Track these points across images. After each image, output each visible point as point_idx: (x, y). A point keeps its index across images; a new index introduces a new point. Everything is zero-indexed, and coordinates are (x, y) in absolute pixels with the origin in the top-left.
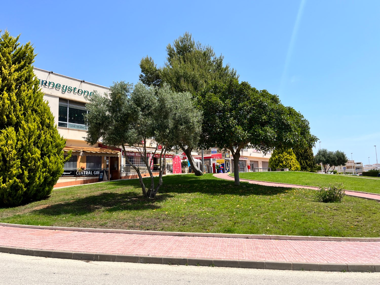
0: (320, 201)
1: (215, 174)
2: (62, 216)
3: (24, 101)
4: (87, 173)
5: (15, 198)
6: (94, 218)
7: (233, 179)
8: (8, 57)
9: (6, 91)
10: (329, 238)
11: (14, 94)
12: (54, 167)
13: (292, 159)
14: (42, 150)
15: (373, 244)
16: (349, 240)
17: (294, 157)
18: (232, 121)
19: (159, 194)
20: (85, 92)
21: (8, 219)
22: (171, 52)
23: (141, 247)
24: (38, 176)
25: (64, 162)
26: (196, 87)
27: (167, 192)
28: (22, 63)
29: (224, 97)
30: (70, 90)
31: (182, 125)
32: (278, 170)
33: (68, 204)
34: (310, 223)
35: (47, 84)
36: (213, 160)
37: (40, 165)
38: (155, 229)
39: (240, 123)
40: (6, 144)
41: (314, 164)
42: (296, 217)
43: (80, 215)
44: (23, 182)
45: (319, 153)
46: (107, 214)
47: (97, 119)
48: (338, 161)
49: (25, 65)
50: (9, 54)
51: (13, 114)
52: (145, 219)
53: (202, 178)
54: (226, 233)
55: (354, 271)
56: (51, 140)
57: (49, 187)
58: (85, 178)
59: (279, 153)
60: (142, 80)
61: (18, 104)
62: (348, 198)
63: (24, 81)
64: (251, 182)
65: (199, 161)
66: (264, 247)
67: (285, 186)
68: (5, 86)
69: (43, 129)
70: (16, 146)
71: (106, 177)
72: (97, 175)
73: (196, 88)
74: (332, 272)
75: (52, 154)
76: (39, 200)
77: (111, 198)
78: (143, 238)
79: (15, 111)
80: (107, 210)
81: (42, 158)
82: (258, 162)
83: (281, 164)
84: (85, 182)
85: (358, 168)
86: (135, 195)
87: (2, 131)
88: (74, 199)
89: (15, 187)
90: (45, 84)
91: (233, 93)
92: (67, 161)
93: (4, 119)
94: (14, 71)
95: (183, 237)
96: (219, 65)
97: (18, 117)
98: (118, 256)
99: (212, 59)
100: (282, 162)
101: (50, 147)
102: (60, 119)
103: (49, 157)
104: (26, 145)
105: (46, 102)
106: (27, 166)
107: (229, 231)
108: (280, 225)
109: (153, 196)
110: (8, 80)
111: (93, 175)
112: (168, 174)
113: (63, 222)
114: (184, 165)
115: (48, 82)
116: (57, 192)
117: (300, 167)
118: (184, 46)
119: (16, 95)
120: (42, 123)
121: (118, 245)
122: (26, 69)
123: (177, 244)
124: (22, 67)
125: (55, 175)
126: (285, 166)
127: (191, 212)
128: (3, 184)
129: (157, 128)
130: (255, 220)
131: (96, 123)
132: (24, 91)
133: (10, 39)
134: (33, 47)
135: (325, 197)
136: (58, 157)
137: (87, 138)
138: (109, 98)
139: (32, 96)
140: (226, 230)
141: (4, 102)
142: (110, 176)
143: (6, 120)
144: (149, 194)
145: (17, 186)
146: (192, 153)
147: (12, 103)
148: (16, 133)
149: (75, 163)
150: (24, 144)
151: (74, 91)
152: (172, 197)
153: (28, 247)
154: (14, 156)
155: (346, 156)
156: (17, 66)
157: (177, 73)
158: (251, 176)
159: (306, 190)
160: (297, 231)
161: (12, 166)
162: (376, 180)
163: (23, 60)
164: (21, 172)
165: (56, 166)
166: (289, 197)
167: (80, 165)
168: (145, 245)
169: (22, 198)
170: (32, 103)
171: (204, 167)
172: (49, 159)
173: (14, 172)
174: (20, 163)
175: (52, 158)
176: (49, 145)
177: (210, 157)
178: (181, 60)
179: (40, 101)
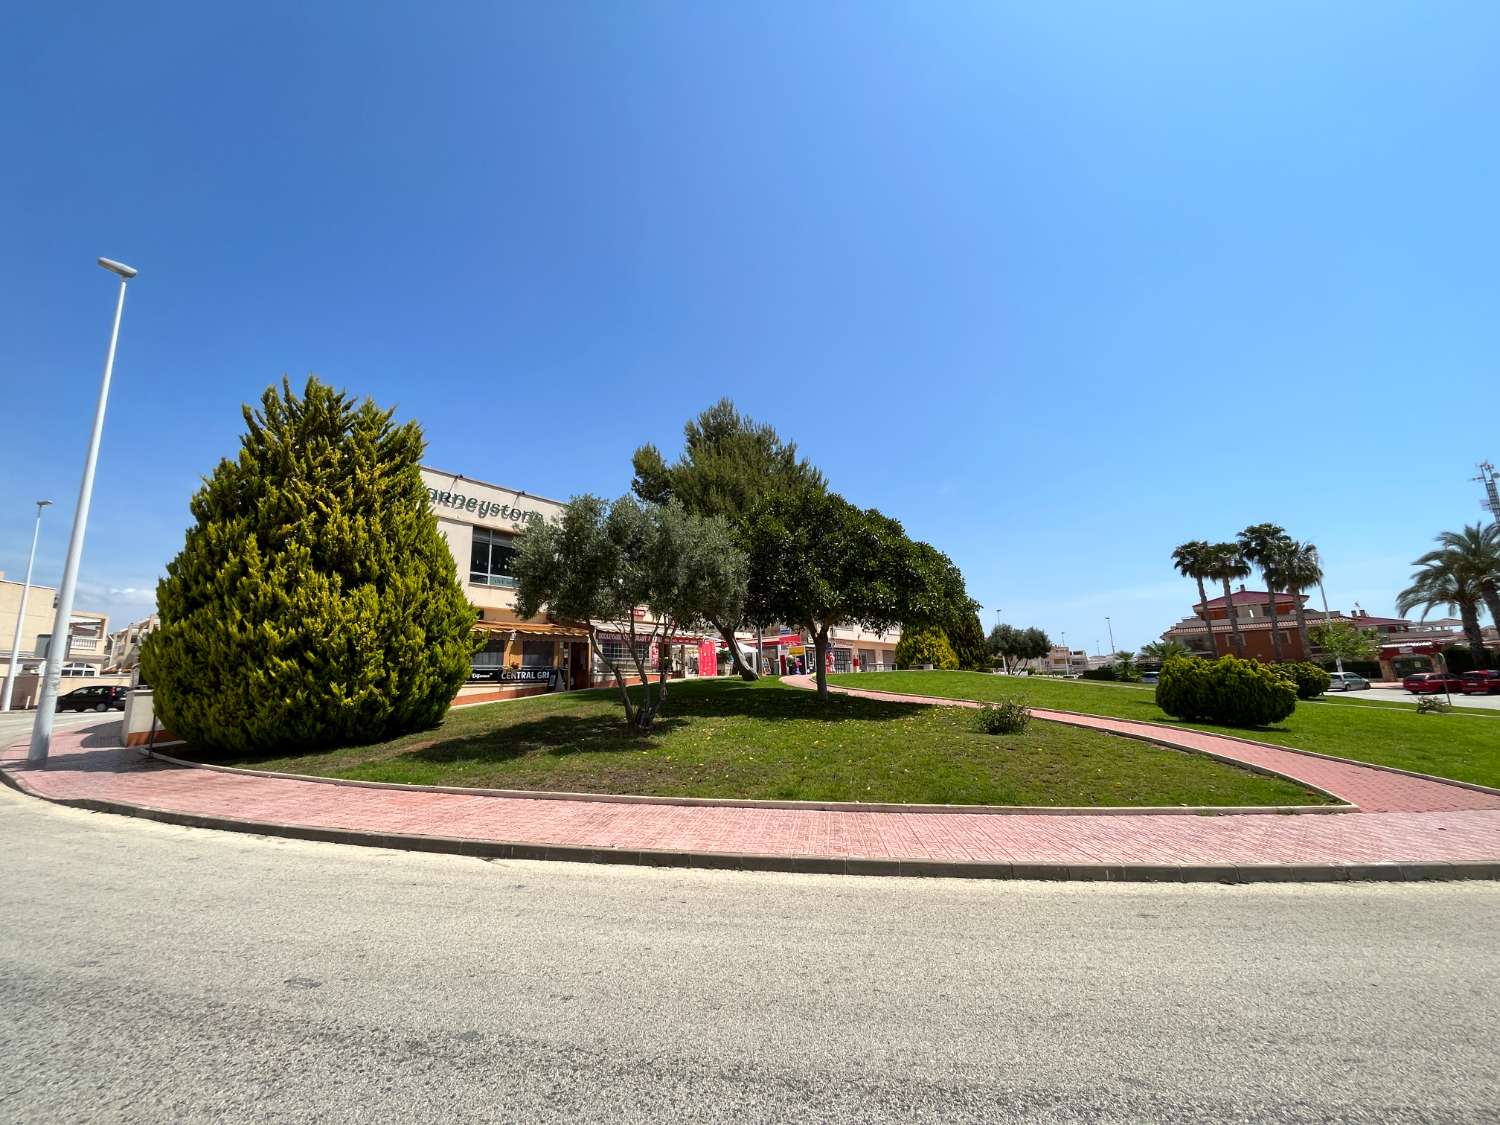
0: (981, 731)
1: (786, 677)
2: (457, 763)
3: (396, 534)
4: (523, 676)
5: (370, 726)
6: (520, 768)
7: (814, 687)
8: (368, 448)
9: (361, 514)
10: (987, 809)
11: (378, 520)
12: (451, 665)
13: (941, 646)
14: (429, 631)
15: (1075, 821)
16: (1026, 812)
17: (945, 641)
18: (812, 571)
19: (660, 720)
20: (525, 513)
21: (350, 769)
22: (693, 437)
23: (602, 829)
24: (418, 683)
25: (473, 655)
26: (740, 501)
27: (678, 715)
28: (398, 459)
29: (794, 524)
30: (496, 510)
31: (703, 579)
32: (913, 668)
33: (474, 741)
34: (953, 777)
35: (451, 500)
36: (784, 648)
37: (422, 661)
38: (639, 792)
39: (827, 576)
40: (358, 618)
41: (986, 655)
42: (929, 764)
43: (494, 761)
44: (387, 694)
45: (996, 632)
46: (549, 760)
47: (535, 569)
48: (1033, 648)
49: (403, 463)
50: (372, 442)
51: (373, 559)
52: (624, 770)
53: (754, 685)
54: (783, 799)
55: (1026, 879)
56: (449, 610)
57: (440, 706)
58: (520, 686)
59: (915, 633)
60: (637, 491)
61: (385, 539)
62: (1039, 725)
63: (400, 494)
64: (851, 693)
65: (753, 650)
66: (853, 829)
67: (919, 700)
68: (361, 504)
69: (431, 589)
70: (376, 622)
71: (561, 683)
72: (543, 680)
73: (740, 506)
74: (981, 881)
75: (448, 639)
76: (420, 731)
77: (563, 727)
78: (612, 811)
79: (378, 551)
80: (550, 753)
81: (427, 646)
82: (873, 651)
83: (919, 656)
84: (519, 694)
85: (1076, 663)
86: (614, 720)
87: (350, 592)
88: (488, 730)
89: (370, 705)
90: (445, 498)
91: (811, 517)
92: (478, 651)
93: (354, 568)
94: (381, 476)
95: (693, 808)
96: (789, 460)
97: (383, 565)
98: (550, 849)
99: (774, 448)
100: (921, 652)
101: (444, 624)
102: (474, 567)
103: (442, 644)
104: (398, 620)
105: (441, 536)
106: (397, 663)
107: (789, 795)
108: (894, 782)
109: (648, 722)
110: (366, 493)
111: (536, 680)
112: (689, 676)
113: (458, 777)
114: (722, 658)
115: (453, 495)
116: (456, 713)
117: (957, 662)
118: (719, 424)
119: (382, 520)
120: (432, 576)
121: (558, 825)
122: (404, 472)
123: (677, 823)
124: (397, 468)
125: (452, 680)
126: (927, 660)
127: (719, 755)
128: (347, 698)
129: (654, 586)
130: (846, 772)
131: (534, 577)
132: (399, 513)
133: (376, 415)
134: (421, 429)
135: (993, 721)
136: (461, 644)
137: (515, 606)
138: (561, 526)
139: (414, 524)
140: (782, 794)
141: (356, 537)
142: (571, 681)
143: (359, 571)
144: (640, 720)
145: (376, 701)
146: (737, 635)
147: (373, 537)
148: (380, 597)
149: (500, 654)
150: (394, 619)
151: (503, 513)
152: (686, 724)
153: (374, 828)
154: (371, 643)
155: (1050, 638)
156: (386, 466)
157: (703, 477)
158: (857, 682)
159: (960, 707)
160: (927, 793)
161: (366, 663)
162: (1103, 688)
163: (400, 455)
164: (384, 675)
165: (456, 662)
166: (922, 723)
167: (510, 659)
168: (612, 826)
169: (384, 728)
170: (413, 537)
171: (764, 661)
172: (442, 648)
173: (370, 675)
174: (382, 657)
175: (449, 646)
176: (443, 619)
177: (778, 643)
178: (713, 451)
179: (429, 534)
